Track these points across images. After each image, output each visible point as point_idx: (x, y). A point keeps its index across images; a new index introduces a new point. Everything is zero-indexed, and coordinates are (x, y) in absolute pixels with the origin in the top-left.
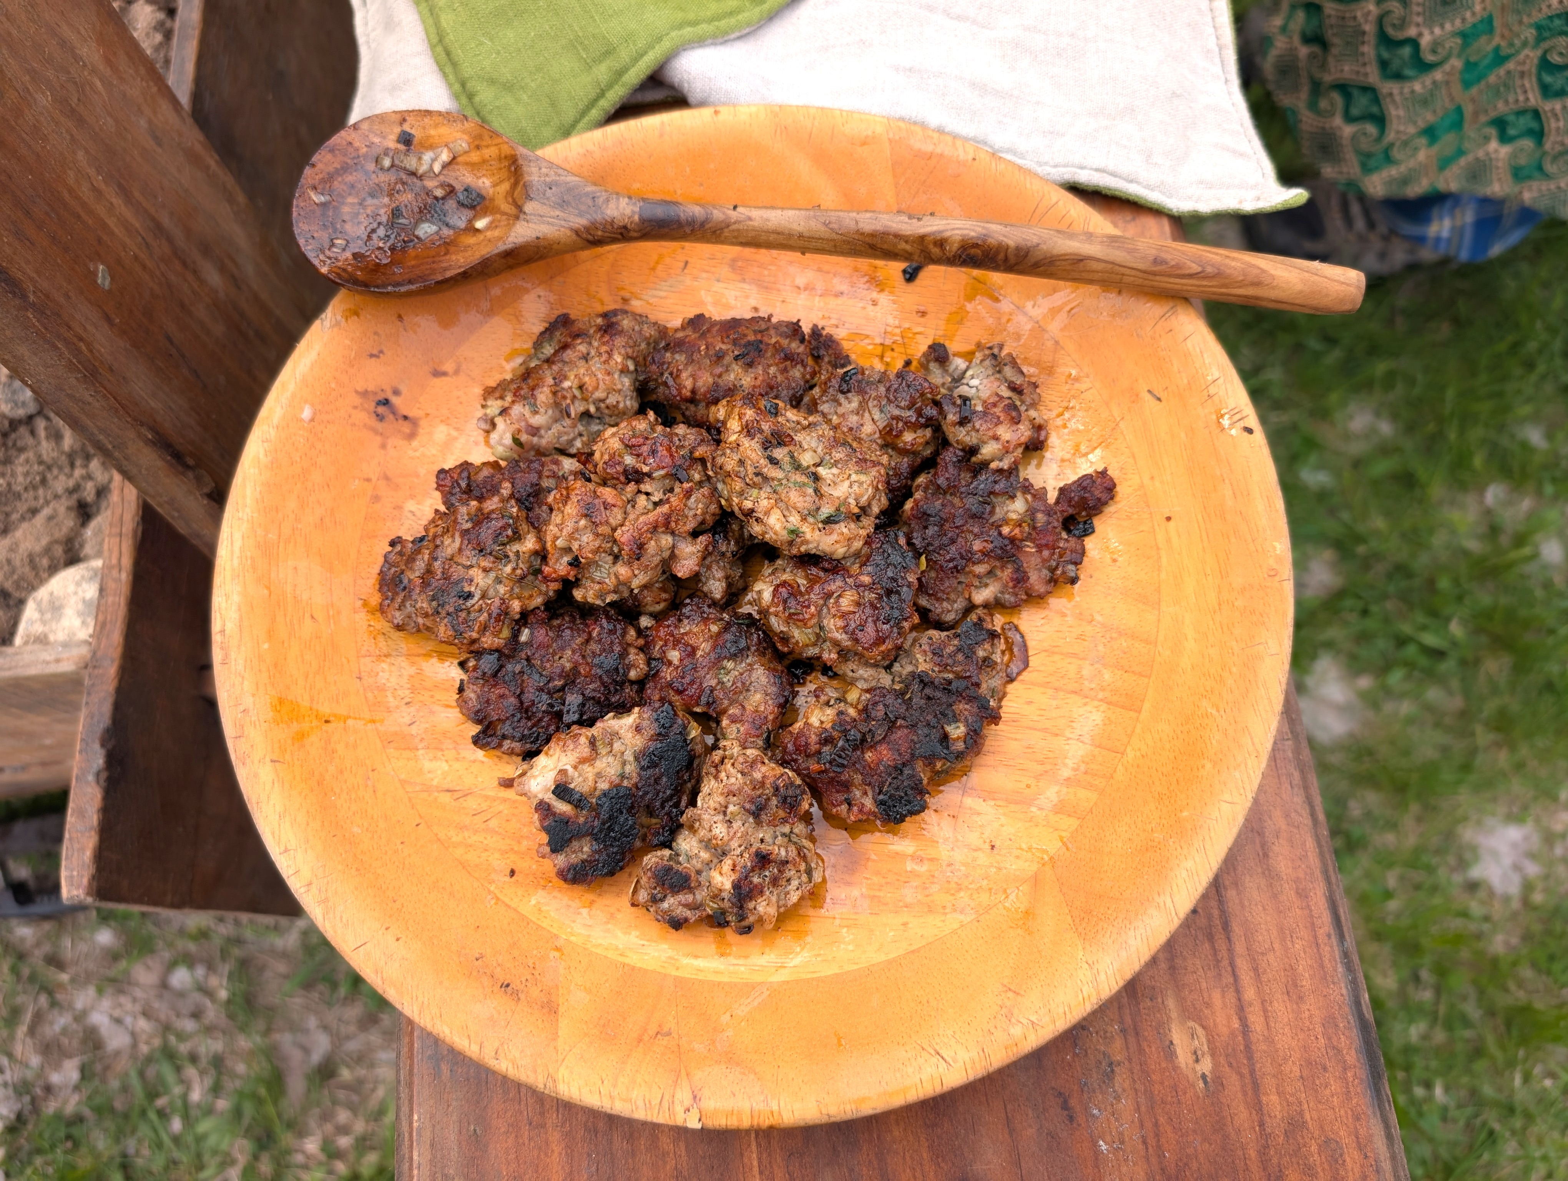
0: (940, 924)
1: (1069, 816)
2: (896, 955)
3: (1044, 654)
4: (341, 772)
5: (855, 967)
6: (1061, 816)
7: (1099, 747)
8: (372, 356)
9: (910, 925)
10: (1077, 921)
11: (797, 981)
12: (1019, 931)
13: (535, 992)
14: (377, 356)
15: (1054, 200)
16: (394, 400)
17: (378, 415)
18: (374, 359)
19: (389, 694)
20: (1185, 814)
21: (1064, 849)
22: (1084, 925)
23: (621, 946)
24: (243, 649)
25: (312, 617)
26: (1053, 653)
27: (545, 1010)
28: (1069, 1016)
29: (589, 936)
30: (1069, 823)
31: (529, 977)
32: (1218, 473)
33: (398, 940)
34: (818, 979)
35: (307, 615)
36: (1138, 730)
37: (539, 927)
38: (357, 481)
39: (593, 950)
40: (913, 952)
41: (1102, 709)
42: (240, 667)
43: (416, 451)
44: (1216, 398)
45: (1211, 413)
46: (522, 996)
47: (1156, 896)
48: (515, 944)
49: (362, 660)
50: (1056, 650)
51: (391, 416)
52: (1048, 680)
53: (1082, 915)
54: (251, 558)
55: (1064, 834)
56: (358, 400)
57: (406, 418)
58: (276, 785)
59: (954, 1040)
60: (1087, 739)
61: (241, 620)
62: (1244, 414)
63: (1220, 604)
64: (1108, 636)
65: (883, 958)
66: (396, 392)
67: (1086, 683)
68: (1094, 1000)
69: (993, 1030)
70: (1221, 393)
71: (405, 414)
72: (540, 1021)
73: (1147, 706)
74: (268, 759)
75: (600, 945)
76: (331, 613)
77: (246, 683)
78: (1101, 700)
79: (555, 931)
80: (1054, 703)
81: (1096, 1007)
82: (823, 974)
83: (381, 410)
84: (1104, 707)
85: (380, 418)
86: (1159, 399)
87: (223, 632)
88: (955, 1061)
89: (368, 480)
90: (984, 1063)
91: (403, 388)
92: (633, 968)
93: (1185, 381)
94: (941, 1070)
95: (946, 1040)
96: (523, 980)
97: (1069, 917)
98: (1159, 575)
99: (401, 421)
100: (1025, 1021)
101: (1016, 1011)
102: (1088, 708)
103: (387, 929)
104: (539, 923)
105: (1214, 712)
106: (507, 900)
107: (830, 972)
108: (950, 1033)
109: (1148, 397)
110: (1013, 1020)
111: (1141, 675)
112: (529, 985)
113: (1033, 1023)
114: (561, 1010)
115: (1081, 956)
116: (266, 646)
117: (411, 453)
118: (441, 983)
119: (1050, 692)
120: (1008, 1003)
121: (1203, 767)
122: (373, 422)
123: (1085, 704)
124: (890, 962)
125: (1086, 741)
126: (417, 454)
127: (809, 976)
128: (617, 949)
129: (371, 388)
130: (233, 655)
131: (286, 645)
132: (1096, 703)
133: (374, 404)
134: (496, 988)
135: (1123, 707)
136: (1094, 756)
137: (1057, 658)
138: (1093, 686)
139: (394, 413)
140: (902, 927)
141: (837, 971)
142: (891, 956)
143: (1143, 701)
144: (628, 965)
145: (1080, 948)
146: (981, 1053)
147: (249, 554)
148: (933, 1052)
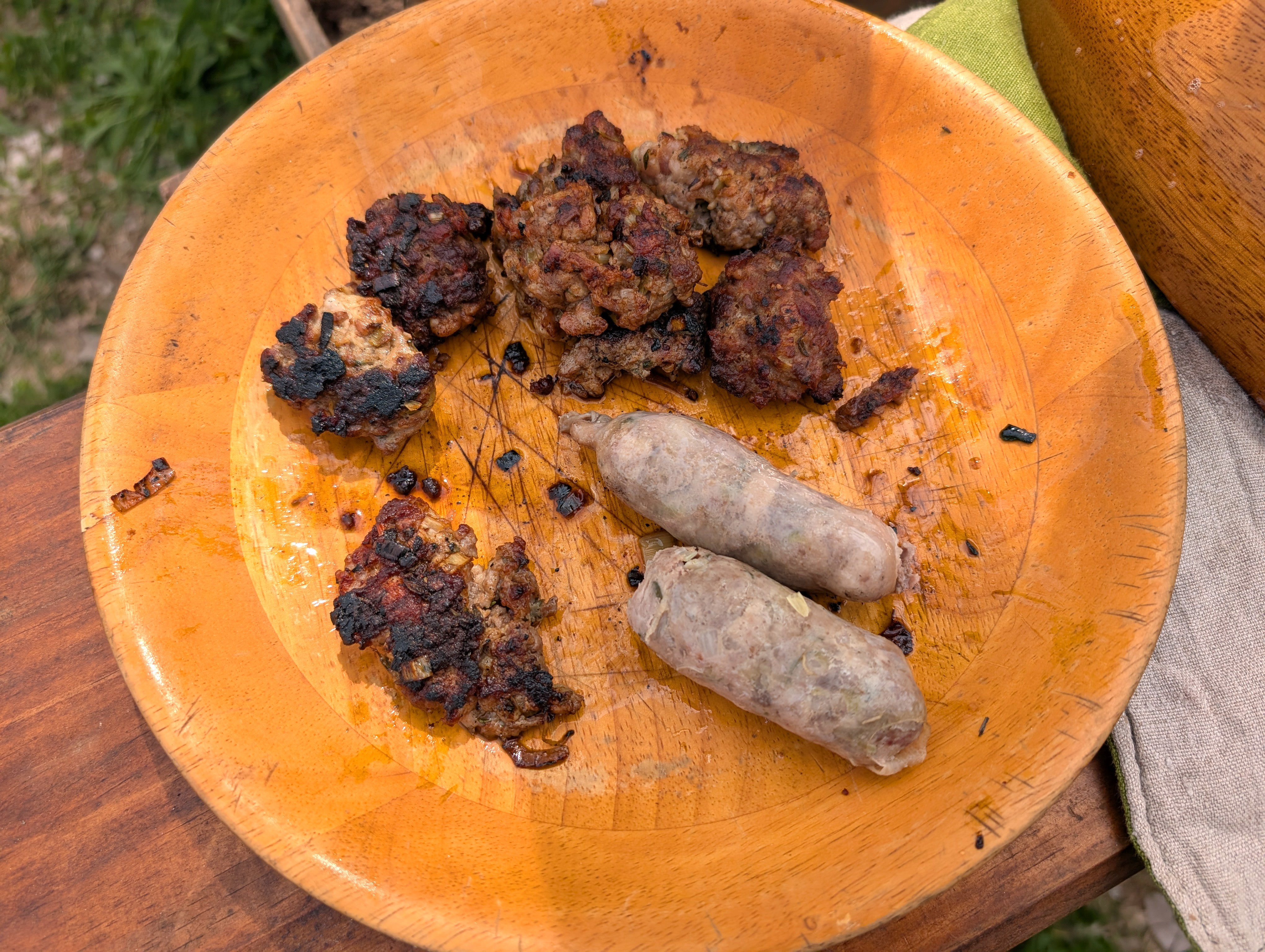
0: (338, 696)
1: (482, 790)
2: (297, 663)
3: (651, 714)
4: (317, 161)
5: (277, 630)
6: (480, 783)
7: (566, 800)
8: (679, 24)
9: (332, 670)
10: (361, 821)
11: (250, 583)
12: (341, 769)
13: (176, 368)
14: (681, 29)
15: (1164, 529)
16: (653, 64)
17: (632, 58)
18: (677, 27)
19: (403, 174)
20: (499, 903)
21: (442, 793)
22: (355, 829)
23: (246, 429)
24: (381, 44)
25: (437, 88)
26: (656, 724)
27: (161, 380)
28: (250, 835)
29: (248, 401)
30: (473, 791)
31: (190, 361)
32: (915, 826)
33: (185, 248)
34: (256, 600)
35: (436, 83)
36: (591, 833)
37: (242, 359)
38: (569, 69)
39: (236, 407)
40: (303, 677)
41: (609, 791)
42: (365, 49)
43: (621, 103)
44: (1004, 792)
45: (984, 793)
46: (169, 359)
47: (396, 894)
48: (219, 342)
49: (422, 143)
50: (660, 726)
51: (638, 69)
52: (624, 727)
53: (367, 825)
54: (459, 17)
55: (460, 789)
56: (636, 35)
57: (643, 82)
58: (281, 113)
59: (207, 729)
60: (572, 785)
61: (404, 32)
62: (999, 831)
63: (757, 877)
64: (693, 774)
65: (291, 652)
66: (661, 62)
67: (634, 767)
68: (273, 857)
69: (223, 763)
70: (1013, 795)
71: (646, 79)
72: (150, 378)
73: (622, 835)
74: (299, 99)
75: (243, 412)
76: (449, 101)
77: (355, 57)
78: (619, 788)
79: (243, 372)
80: (602, 741)
81: (267, 860)
82: (263, 603)
83: (639, 57)
84: (612, 792)
85: (632, 61)
86: (981, 733)
87: (389, 24)
88: (185, 735)
89: (576, 79)
90: (188, 764)
91: (667, 65)
92: (227, 444)
93: (1013, 752)
94: (174, 724)
95: (206, 723)
96: (186, 357)
97: (363, 813)
98: (777, 804)
99: (639, 79)
100: (237, 792)
101: (247, 781)
102: (607, 778)
103: (192, 237)
104: (247, 357)
105: (627, 905)
106: (258, 326)
107: (266, 609)
108: (215, 724)
109: (980, 720)
110: (237, 781)
111: (657, 819)
112: (182, 362)
113: (237, 801)
114: (166, 393)
115: (317, 832)
116: (393, 61)
117: (617, 100)
118: (158, 291)
119: (613, 734)
120: (255, 773)
121: (558, 909)
122: (625, 57)
123: (610, 773)
124: (288, 659)
125: (569, 786)
126: (619, 106)
127: (259, 592)
128: (243, 426)
129: (652, 39)
130: (373, 39)
131: (403, 76)
132: (614, 783)
133: (640, 49)
134: (169, 336)
135: (616, 811)
136: (554, 797)
137: (652, 728)
138: (633, 775)
139: (642, 70)
140: (328, 662)
141: (268, 616)
142: (295, 659)
143: (627, 829)
144: (229, 439)
145: (327, 830)
146: (197, 758)
147: (461, 13)
148: (191, 713)
